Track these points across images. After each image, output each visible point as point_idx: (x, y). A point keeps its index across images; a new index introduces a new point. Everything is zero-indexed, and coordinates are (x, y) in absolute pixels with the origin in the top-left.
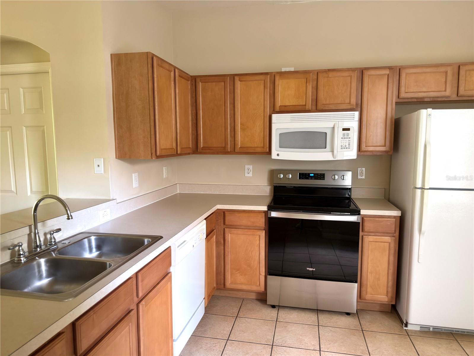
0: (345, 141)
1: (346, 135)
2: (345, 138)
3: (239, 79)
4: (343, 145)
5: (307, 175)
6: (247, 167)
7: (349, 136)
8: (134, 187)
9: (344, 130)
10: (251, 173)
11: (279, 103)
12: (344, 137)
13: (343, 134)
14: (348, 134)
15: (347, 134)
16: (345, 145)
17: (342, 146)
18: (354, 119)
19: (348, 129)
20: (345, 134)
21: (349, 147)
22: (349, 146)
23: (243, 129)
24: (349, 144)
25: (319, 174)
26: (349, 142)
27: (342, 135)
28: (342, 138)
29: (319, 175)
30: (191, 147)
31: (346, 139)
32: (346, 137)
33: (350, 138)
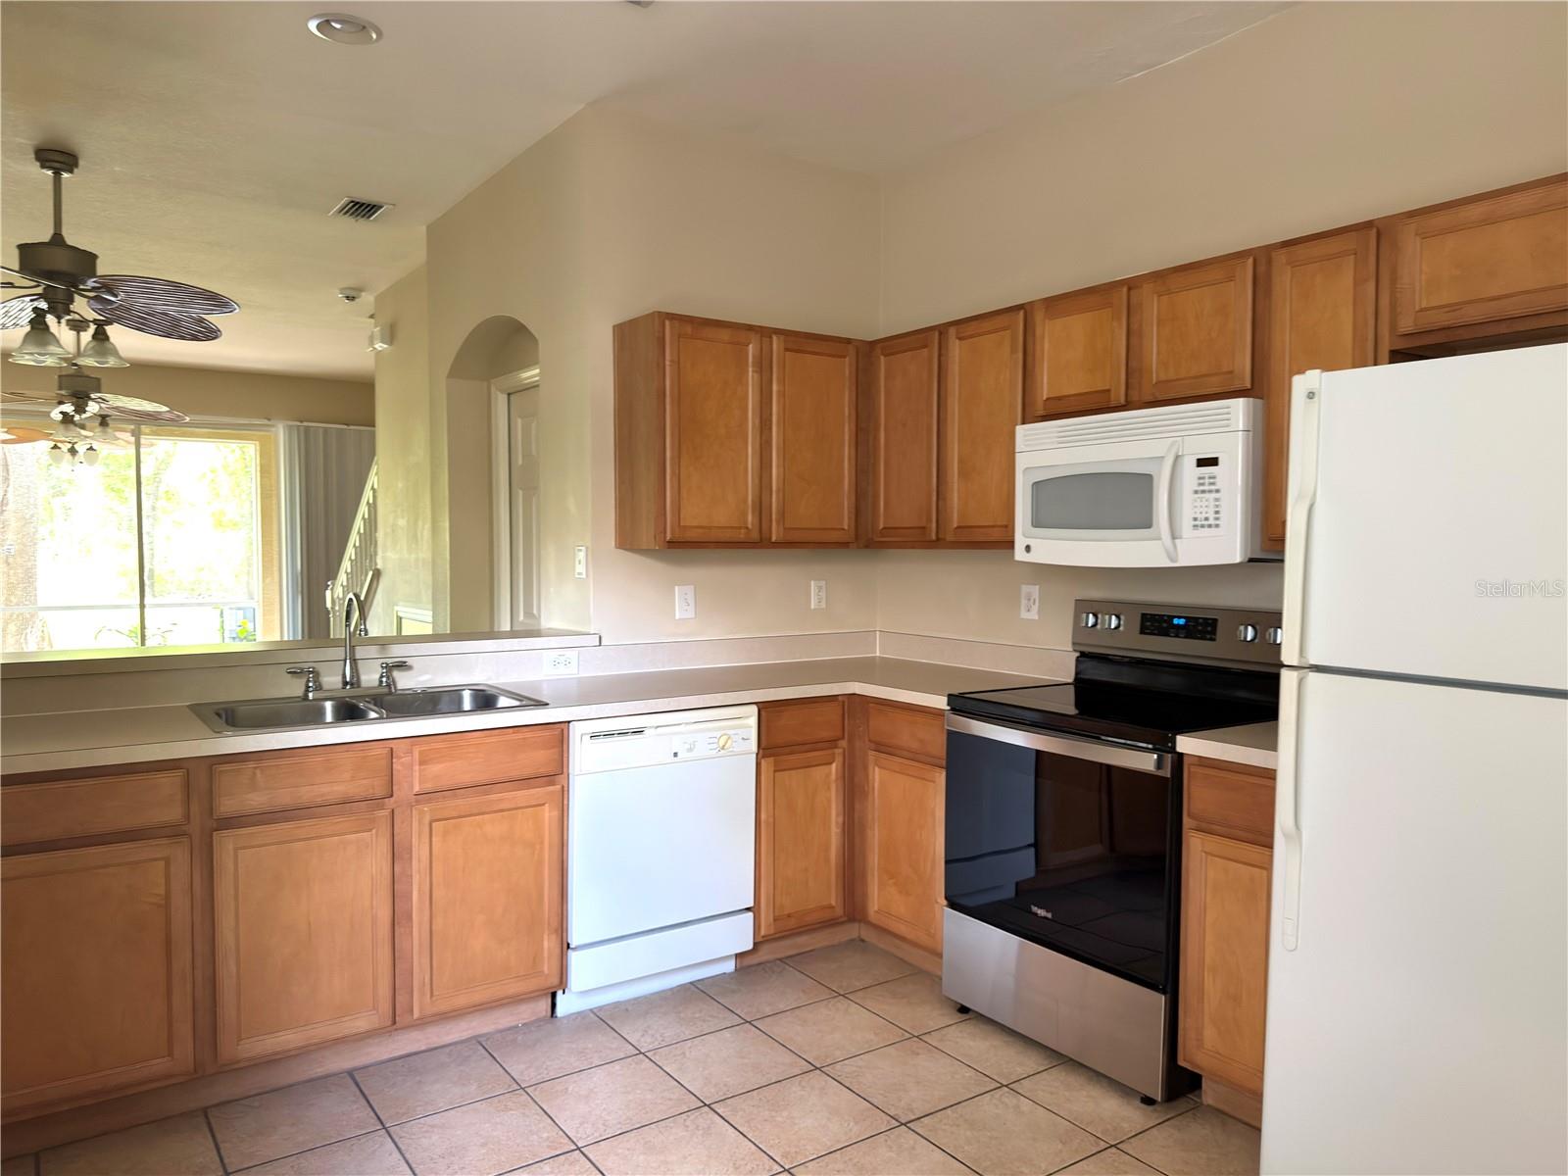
0: (1205, 503)
1: (1207, 481)
2: (1203, 492)
3: (958, 333)
4: (1198, 516)
5: (1165, 621)
6: (1025, 589)
7: (1218, 483)
8: (677, 617)
9: (1202, 463)
10: (1035, 608)
11: (1045, 388)
12: (1202, 488)
13: (1200, 478)
14: (1214, 478)
15: (1210, 478)
16: (1204, 515)
17: (1195, 519)
18: (1227, 426)
19: (1213, 462)
20: (1203, 478)
21: (1217, 522)
22: (1217, 519)
23: (964, 474)
24: (1217, 512)
25: (1201, 621)
26: (1217, 506)
27: (1197, 481)
28: (1196, 492)
29: (1201, 624)
30: (846, 528)
31: (1207, 495)
32: (1206, 488)
33: (1217, 491)
